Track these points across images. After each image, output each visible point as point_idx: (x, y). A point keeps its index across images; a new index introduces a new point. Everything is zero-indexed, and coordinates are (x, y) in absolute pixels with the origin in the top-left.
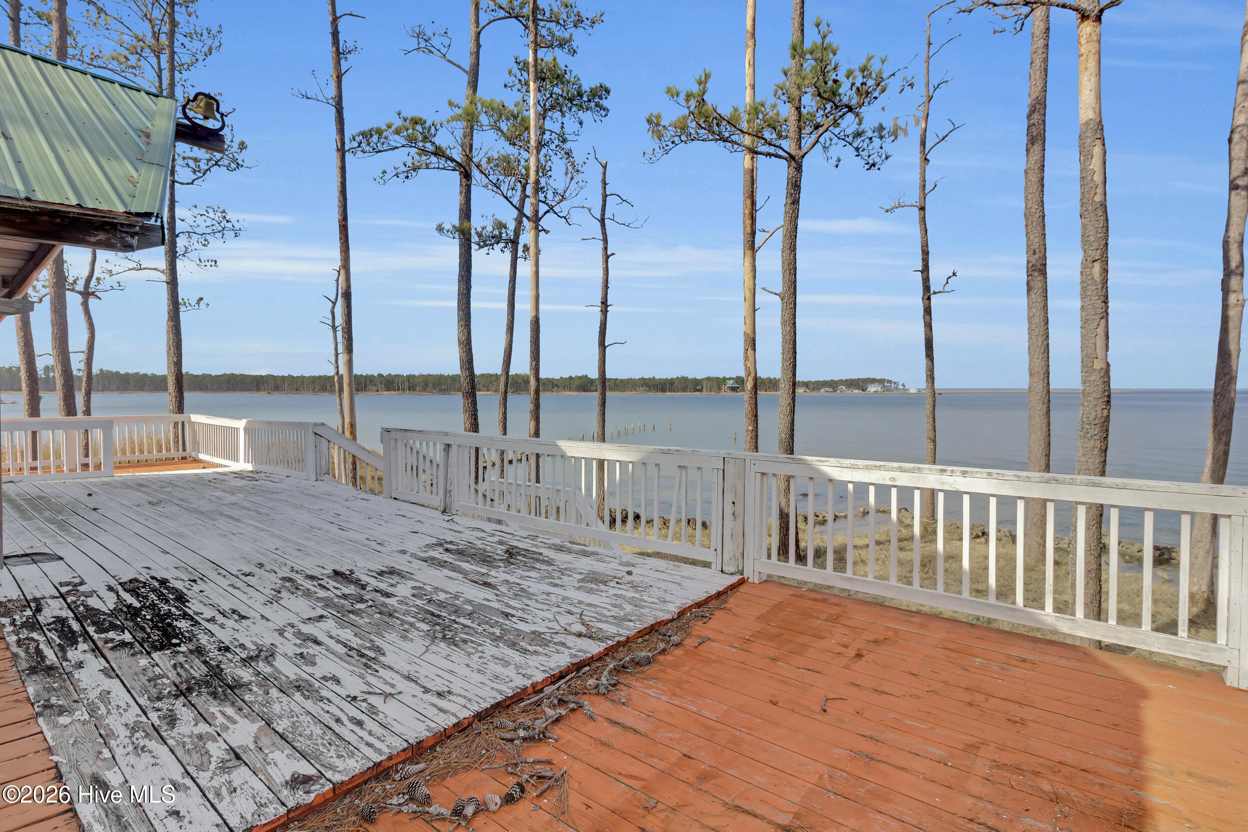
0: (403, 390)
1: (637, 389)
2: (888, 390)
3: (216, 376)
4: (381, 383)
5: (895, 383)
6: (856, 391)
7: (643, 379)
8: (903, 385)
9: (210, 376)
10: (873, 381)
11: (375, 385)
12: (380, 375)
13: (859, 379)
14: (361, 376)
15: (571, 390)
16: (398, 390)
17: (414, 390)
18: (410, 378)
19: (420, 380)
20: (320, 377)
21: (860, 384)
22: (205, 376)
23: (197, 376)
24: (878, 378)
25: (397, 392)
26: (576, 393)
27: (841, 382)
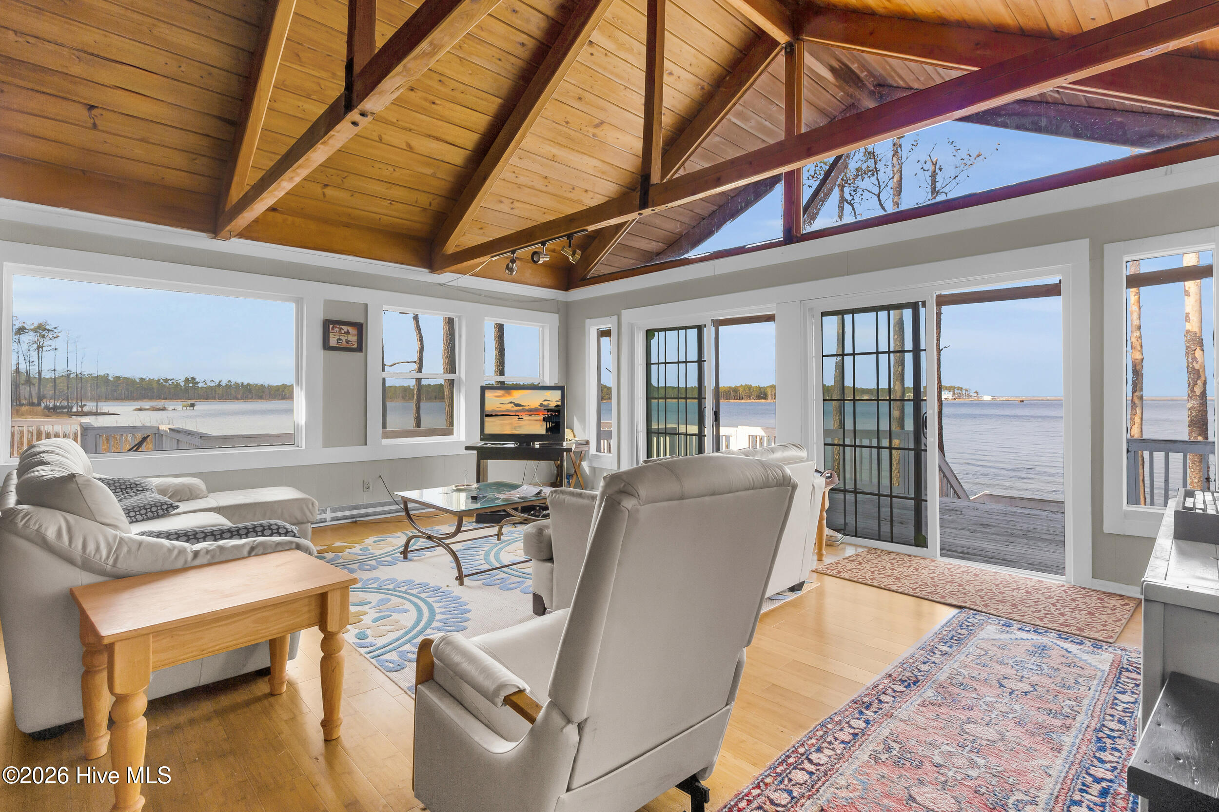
5: (966, 390)
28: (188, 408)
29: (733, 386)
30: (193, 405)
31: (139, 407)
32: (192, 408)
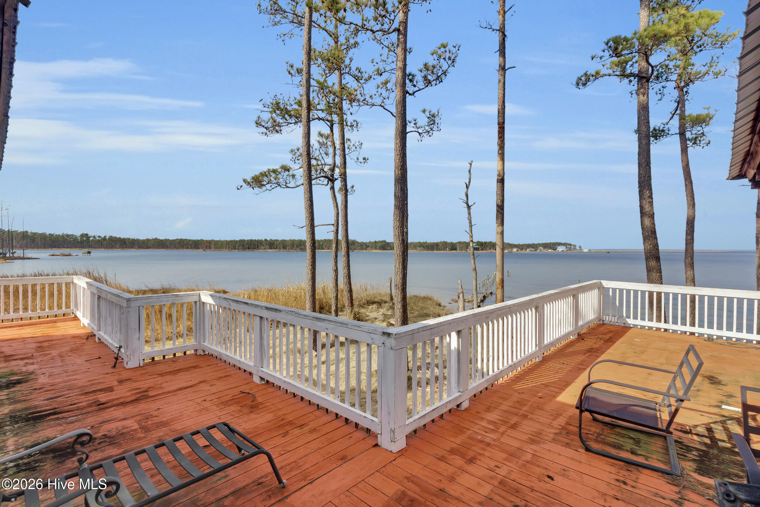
0: (279, 248)
2: (570, 249)
3: (173, 240)
4: (267, 245)
5: (574, 245)
6: (550, 250)
8: (580, 247)
9: (169, 240)
10: (560, 244)
11: (263, 246)
12: (266, 240)
13: (550, 243)
14: (255, 240)
15: (376, 249)
16: (277, 248)
17: (285, 249)
18: (283, 241)
19: (289, 243)
20: (232, 241)
21: (553, 246)
22: (166, 240)
23: (162, 240)
24: (563, 242)
25: (276, 250)
26: (380, 251)
27: (540, 245)
28: (86, 254)
29: (436, 242)
30: (89, 253)
31: (52, 254)
32: (89, 255)
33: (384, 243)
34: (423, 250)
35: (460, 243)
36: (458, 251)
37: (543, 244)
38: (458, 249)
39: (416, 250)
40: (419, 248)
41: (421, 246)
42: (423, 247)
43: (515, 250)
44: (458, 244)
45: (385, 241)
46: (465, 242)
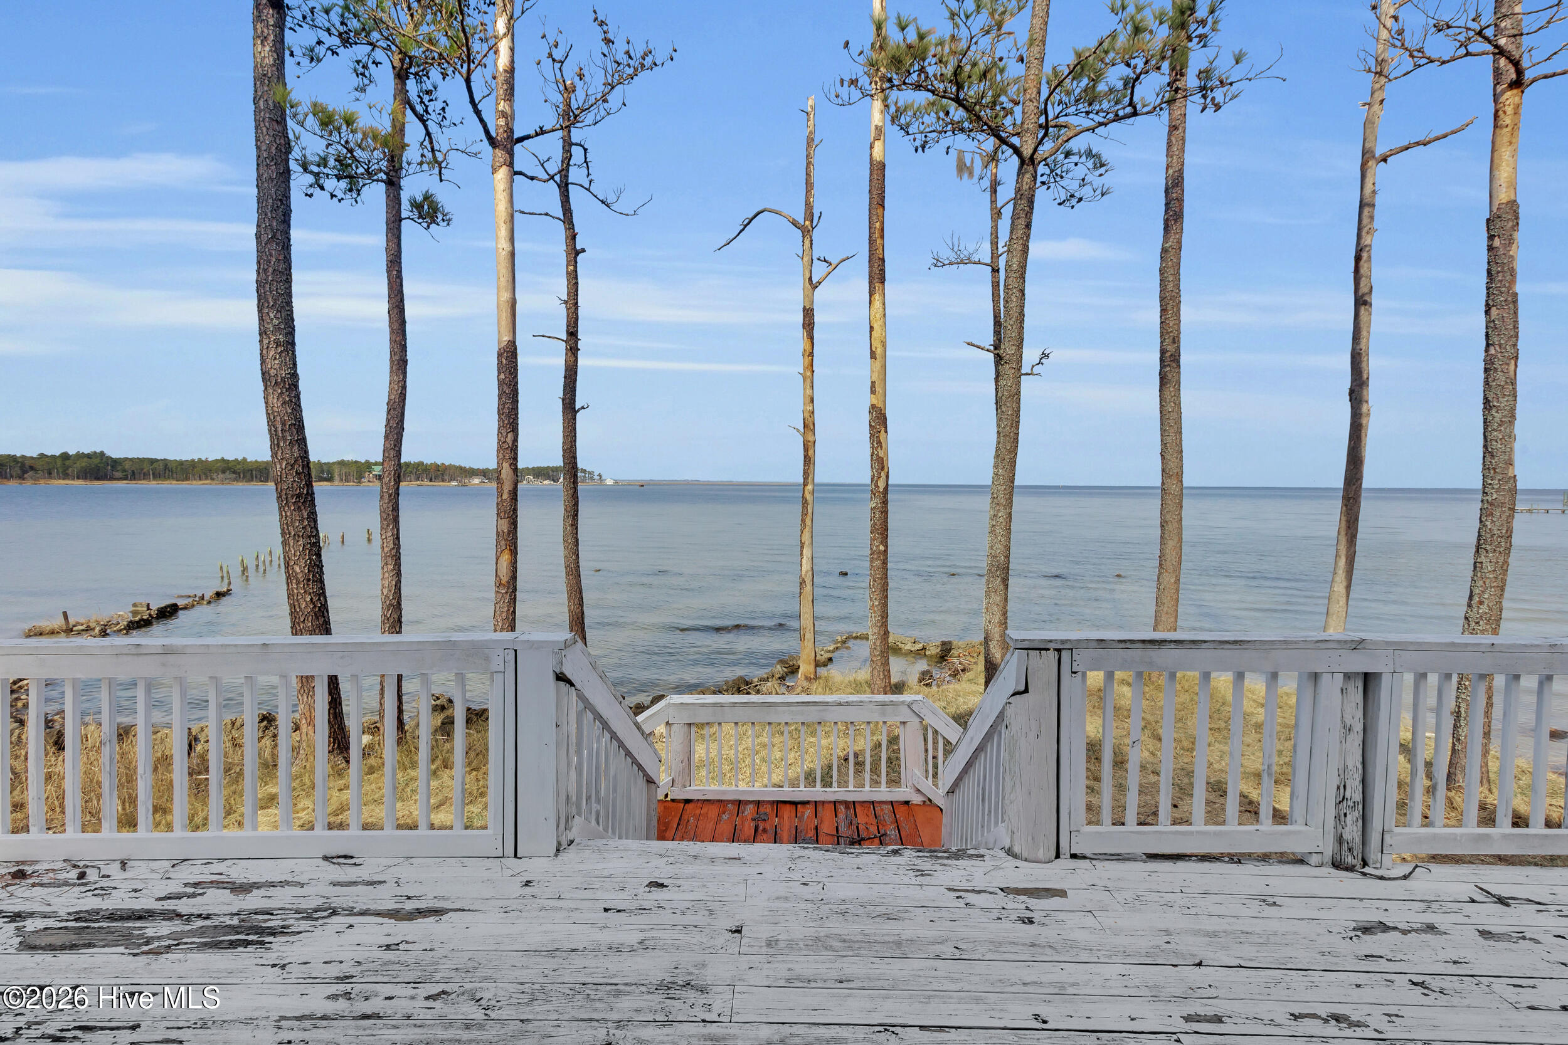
1: (214, 476)
7: (223, 460)
8: (600, 475)
33: (96, 461)
34: (235, 480)
35: (342, 463)
36: (336, 483)
37: (533, 469)
38: (337, 477)
39: (212, 479)
40: (221, 476)
41: (229, 469)
42: (234, 472)
43: (476, 481)
44: (336, 466)
45: (102, 453)
46: (356, 462)
